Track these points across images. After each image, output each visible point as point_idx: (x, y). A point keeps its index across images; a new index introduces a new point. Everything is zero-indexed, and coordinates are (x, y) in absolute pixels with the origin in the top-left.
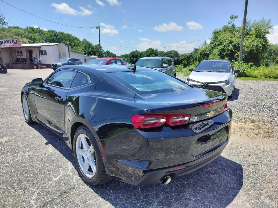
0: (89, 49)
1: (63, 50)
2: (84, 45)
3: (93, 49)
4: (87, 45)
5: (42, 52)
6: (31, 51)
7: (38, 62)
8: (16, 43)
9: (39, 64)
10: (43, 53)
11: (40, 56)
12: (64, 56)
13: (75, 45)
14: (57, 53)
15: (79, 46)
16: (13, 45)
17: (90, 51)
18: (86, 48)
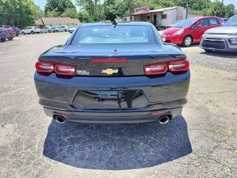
0: (218, 10)
1: (181, 13)
2: (214, 6)
3: (224, 9)
4: (217, 6)
5: (163, 15)
6: (156, 15)
7: (159, 25)
8: (145, 10)
9: (159, 26)
10: (164, 17)
11: (161, 20)
12: (181, 18)
13: (205, 7)
14: (176, 16)
15: (208, 7)
16: (144, 12)
17: (220, 12)
18: (215, 10)
